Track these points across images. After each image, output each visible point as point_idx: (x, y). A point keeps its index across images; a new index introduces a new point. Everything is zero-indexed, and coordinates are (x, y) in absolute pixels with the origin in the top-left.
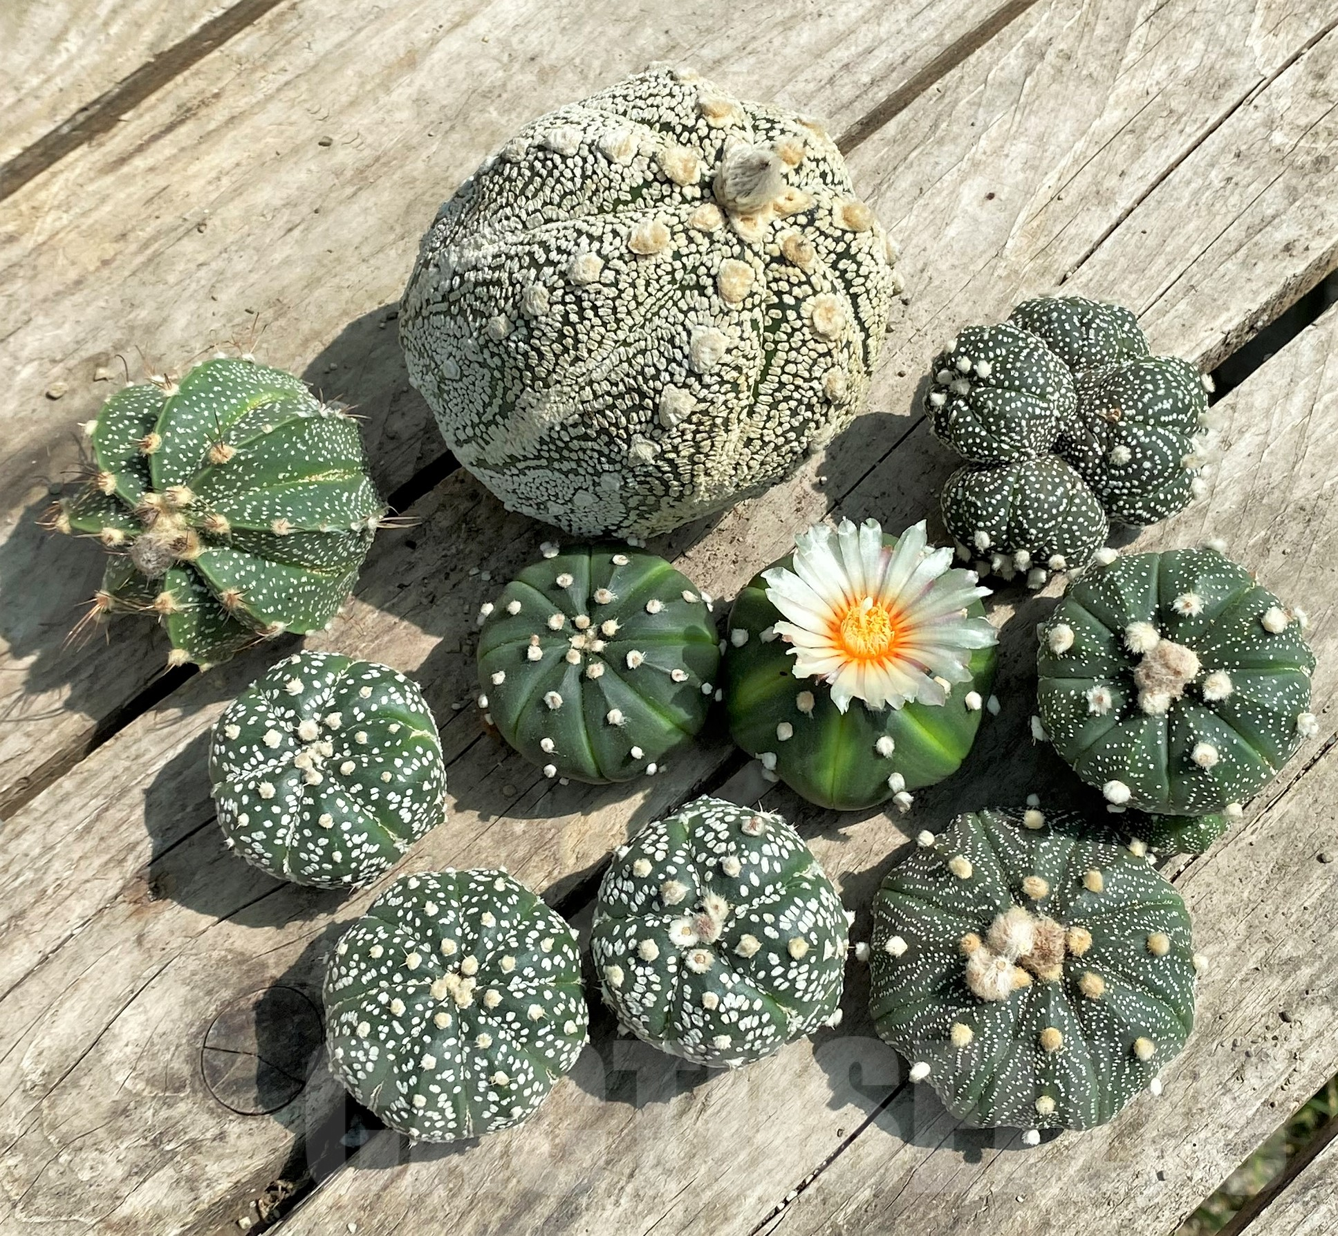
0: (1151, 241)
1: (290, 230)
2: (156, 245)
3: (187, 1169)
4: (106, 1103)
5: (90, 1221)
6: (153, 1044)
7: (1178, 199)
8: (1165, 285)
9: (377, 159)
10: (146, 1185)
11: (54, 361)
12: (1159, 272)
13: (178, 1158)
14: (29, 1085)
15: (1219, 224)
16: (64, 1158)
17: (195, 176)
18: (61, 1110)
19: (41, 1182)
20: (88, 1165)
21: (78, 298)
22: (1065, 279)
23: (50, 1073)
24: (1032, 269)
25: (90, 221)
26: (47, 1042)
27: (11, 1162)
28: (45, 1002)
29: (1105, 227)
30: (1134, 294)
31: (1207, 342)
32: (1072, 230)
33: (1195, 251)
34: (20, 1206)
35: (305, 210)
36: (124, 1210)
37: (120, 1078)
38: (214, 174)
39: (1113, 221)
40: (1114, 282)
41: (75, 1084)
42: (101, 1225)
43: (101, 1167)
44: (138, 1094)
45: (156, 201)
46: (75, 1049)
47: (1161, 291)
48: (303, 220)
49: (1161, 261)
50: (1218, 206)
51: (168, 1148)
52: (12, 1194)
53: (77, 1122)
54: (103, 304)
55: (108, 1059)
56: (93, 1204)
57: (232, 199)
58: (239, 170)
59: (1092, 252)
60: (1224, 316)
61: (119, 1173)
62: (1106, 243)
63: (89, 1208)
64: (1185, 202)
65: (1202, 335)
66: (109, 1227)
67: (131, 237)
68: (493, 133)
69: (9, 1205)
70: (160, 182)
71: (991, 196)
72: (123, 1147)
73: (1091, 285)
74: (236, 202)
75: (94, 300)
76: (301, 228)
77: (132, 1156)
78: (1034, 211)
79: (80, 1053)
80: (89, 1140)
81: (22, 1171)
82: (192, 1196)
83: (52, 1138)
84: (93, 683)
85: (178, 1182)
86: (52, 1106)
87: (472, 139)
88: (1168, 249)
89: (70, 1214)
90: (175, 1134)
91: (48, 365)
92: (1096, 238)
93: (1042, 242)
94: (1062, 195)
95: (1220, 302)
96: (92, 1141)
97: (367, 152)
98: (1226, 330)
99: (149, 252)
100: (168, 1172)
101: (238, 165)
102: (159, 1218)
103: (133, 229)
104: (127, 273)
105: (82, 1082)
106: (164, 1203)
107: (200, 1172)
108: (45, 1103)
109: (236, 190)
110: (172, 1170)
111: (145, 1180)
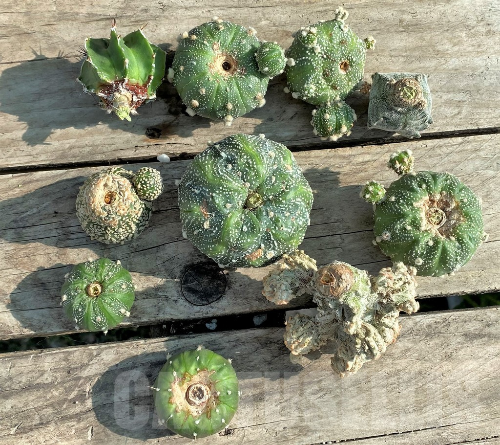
1: (374, 30)
2: (329, 7)
3: (160, 304)
4: (149, 266)
6: (174, 259)
9: (416, 25)
10: (146, 300)
11: (274, 25)
13: (160, 299)
14: (131, 245)
18: (136, 260)
21: (295, 9)
23: (139, 246)
26: (144, 237)
37: (158, 263)
41: (144, 255)
46: (151, 244)
48: (380, 30)
51: (159, 294)
53: (138, 267)
54: (301, 16)
55: (158, 254)
61: (141, 291)
68: (459, 41)
72: (146, 284)
75: (299, 12)
76: (377, 32)
77: (147, 289)
79: (151, 247)
80: (138, 275)
82: (157, 313)
83: (128, 266)
85: (156, 306)
86: (134, 257)
87: (451, 38)
90: (164, 291)
91: (272, 25)
97: (415, 20)
100: (154, 301)
102: (144, 312)
104: (315, 10)
105: (147, 256)
106: (148, 309)
107: (163, 308)
108: (133, 254)
109: (365, 5)
110: (155, 301)
111: (146, 298)
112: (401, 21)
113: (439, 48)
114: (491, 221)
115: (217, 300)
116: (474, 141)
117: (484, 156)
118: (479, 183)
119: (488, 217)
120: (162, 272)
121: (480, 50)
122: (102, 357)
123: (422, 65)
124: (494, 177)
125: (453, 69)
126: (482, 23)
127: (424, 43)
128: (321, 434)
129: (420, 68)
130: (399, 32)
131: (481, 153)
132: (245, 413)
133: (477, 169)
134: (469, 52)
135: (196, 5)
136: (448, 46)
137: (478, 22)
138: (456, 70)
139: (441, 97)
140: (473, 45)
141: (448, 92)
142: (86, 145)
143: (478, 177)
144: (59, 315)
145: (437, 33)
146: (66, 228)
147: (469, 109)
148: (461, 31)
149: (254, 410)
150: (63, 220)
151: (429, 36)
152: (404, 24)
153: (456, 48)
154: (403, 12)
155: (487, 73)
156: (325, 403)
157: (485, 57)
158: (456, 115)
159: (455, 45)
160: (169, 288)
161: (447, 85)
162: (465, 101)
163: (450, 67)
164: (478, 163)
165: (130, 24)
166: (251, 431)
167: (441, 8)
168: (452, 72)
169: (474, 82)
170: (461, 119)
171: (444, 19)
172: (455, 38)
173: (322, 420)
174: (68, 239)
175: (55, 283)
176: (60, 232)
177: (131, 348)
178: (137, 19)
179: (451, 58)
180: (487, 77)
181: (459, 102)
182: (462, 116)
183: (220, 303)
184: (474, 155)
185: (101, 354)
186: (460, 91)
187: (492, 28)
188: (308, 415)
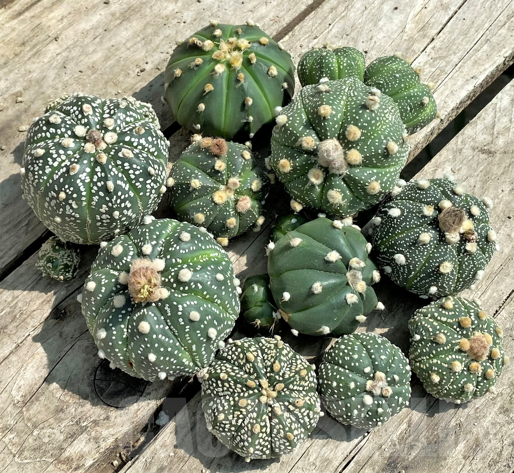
0: (468, 22)
1: (95, 39)
2: (38, 47)
3: (93, 434)
4: (52, 407)
5: (50, 460)
6: (71, 380)
7: (476, 6)
8: (477, 40)
9: (129, 8)
10: (75, 442)
12: (473, 35)
13: (89, 429)
14: (16, 402)
15: (495, 14)
16: (36, 433)
17: (52, 19)
19: (26, 444)
20: (47, 435)
21: (6, 70)
22: (433, 39)
23: (25, 396)
24: (419, 36)
25: (9, 39)
26: (22, 382)
27: (11, 436)
28: (20, 365)
29: (447, 18)
30: (464, 44)
31: (498, 61)
32: (433, 20)
33: (487, 25)
34: (17, 456)
35: (101, 30)
36: (67, 454)
37: (58, 396)
38: (60, 17)
39: (450, 16)
40: (454, 39)
41: (37, 399)
42: (56, 462)
43: (53, 436)
44: (67, 402)
45: (36, 29)
46: (36, 384)
47: (475, 42)
48: (100, 34)
49: (473, 30)
50: (493, 8)
51: (83, 425)
52: (13, 451)
53: (40, 416)
54: (17, 72)
55: (52, 387)
56: (51, 452)
57: (69, 27)
58: (71, 16)
59: (443, 29)
60: (504, 50)
61: (62, 438)
62: (449, 24)
63: (50, 454)
64: (479, 7)
65: (496, 58)
66: (60, 462)
67: (27, 44)
69: (11, 456)
70: (37, 22)
71: (396, 8)
72: (62, 426)
73: (445, 41)
74: (71, 28)
75: (13, 70)
76: (99, 37)
77: (67, 430)
78: (416, 13)
79: (38, 386)
80: (46, 424)
81: (16, 440)
82: (97, 445)
83: (29, 424)
84: (28, 227)
85: (89, 440)
86: (28, 410)
88: (475, 25)
89: (41, 458)
90: (86, 418)
92: (444, 22)
93: (421, 26)
94: (427, 6)
95: (501, 45)
96: (48, 424)
97: (125, 6)
98: (505, 56)
99: (35, 50)
100: (84, 436)
101: (70, 13)
102: (83, 456)
103: (27, 41)
104: (26, 59)
105: (40, 399)
106: (84, 450)
107: (99, 435)
108: (24, 409)
109: (70, 24)
110: (86, 435)
111: (74, 440)
112: (113, 14)
120: (70, 401)
130: (119, 25)
152: (118, 15)
160: (89, 410)
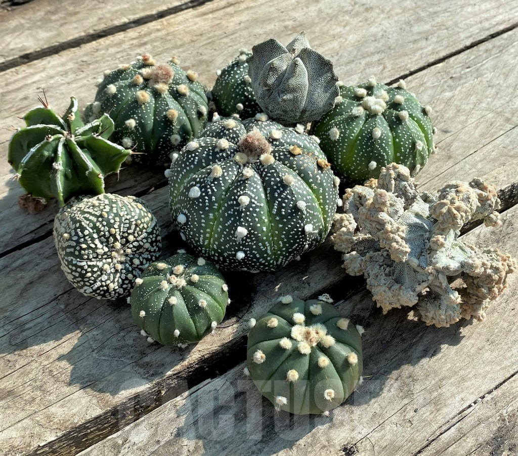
2: (213, 39)
5: (129, 362)
9: (301, 25)
16: (121, 334)
17: (231, 22)
19: (108, 342)
21: (180, 50)
25: (189, 29)
27: (96, 333)
34: (96, 351)
36: (147, 359)
42: (134, 364)
45: (215, 27)
52: (93, 346)
54: (190, 53)
63: (130, 356)
66: (138, 365)
69: (90, 350)
70: (218, 22)
75: (187, 51)
87: (338, 23)
89: (120, 357)
99: (210, 40)
103: (205, 33)
112: (286, 27)
113: (332, 32)
114: (478, 127)
115: (247, 311)
116: (415, 79)
117: (432, 86)
118: (443, 105)
119: (474, 125)
121: (368, 22)
122: (133, 441)
123: (326, 48)
124: (453, 96)
125: (355, 42)
126: (357, 6)
127: (317, 34)
128: (462, 395)
129: (326, 51)
130: (289, 35)
131: (428, 84)
132: (357, 418)
133: (433, 97)
134: (360, 26)
135: (78, 77)
136: (338, 29)
137: (353, 6)
138: (359, 41)
139: (360, 63)
140: (361, 21)
141: (364, 58)
142: (7, 232)
143: (439, 102)
144: (48, 417)
145: (324, 24)
146: (16, 321)
147: (391, 62)
148: (343, 16)
149: (366, 409)
150: (7, 314)
151: (318, 29)
152: (290, 27)
153: (348, 28)
154: (284, 21)
155: (387, 34)
156: (443, 360)
157: (377, 25)
158: (383, 70)
159: (345, 26)
161: (359, 53)
162: (383, 58)
163: (352, 41)
164: (430, 92)
165: (13, 114)
166: (378, 435)
167: (316, 8)
168: (357, 43)
169: (381, 44)
170: (389, 71)
171: (323, 14)
172: (341, 22)
173: (452, 380)
174: (23, 331)
175: (26, 385)
176: (9, 327)
177: (166, 412)
178: (18, 108)
179: (348, 35)
180: (390, 37)
181: (379, 60)
182: (389, 69)
183: (254, 313)
184: (422, 88)
185: (130, 438)
186: (373, 54)
187: (368, 6)
188: (433, 382)
